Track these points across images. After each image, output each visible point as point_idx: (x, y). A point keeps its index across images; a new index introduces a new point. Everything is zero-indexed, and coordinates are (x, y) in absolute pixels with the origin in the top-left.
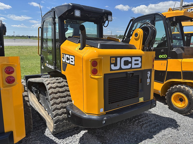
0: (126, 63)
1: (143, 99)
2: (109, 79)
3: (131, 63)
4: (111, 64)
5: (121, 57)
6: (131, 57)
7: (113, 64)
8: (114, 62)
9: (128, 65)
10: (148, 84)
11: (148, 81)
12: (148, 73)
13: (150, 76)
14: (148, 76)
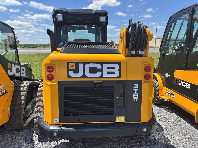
0: (93, 70)
1: (124, 118)
2: (65, 88)
3: (101, 70)
4: (69, 70)
5: (85, 63)
6: (102, 64)
7: (71, 70)
8: (74, 68)
9: (97, 73)
10: (134, 100)
11: (135, 96)
12: (135, 86)
13: (138, 89)
14: (134, 89)
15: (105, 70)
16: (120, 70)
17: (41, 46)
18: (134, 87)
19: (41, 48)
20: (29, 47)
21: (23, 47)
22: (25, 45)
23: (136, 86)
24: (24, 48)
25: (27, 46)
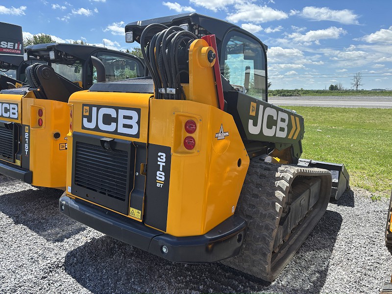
1: (140, 214)
2: (77, 143)
3: (116, 120)
4: (83, 116)
6: (117, 109)
8: (88, 114)
9: (110, 124)
10: (158, 185)
11: (159, 177)
12: (160, 157)
13: (164, 164)
14: (159, 163)
15: (121, 121)
16: (138, 123)
17: (307, 93)
18: (159, 159)
19: (307, 97)
20: (284, 95)
21: (274, 95)
22: (278, 91)
23: (162, 157)
24: (275, 97)
25: (281, 93)
